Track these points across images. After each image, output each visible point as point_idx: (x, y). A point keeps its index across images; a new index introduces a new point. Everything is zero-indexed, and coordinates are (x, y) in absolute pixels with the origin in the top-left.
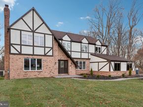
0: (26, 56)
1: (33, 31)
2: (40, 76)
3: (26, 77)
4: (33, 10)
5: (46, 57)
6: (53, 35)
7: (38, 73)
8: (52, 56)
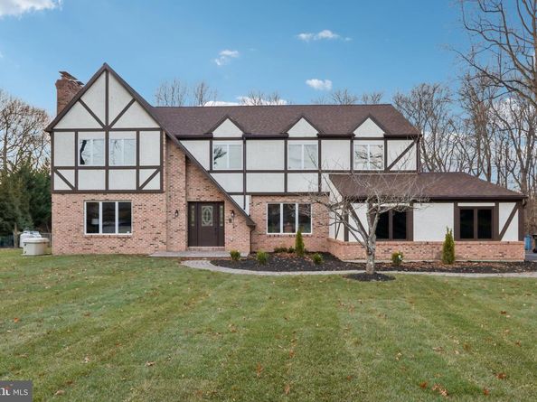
0: (89, 197)
1: (107, 128)
2: (124, 251)
3: (90, 252)
4: (106, 70)
5: (141, 196)
6: (161, 130)
7: (121, 243)
8: (161, 191)
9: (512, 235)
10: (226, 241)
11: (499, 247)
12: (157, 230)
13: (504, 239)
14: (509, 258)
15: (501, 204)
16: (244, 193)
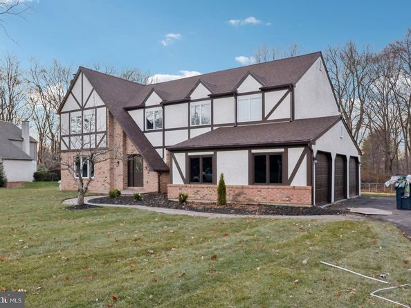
0: (76, 154)
1: (82, 108)
2: (91, 188)
4: (81, 71)
6: (106, 106)
8: (106, 148)
9: (300, 180)
10: (144, 183)
11: (286, 192)
12: (105, 175)
13: (293, 184)
14: (295, 203)
15: (289, 150)
16: (163, 147)
